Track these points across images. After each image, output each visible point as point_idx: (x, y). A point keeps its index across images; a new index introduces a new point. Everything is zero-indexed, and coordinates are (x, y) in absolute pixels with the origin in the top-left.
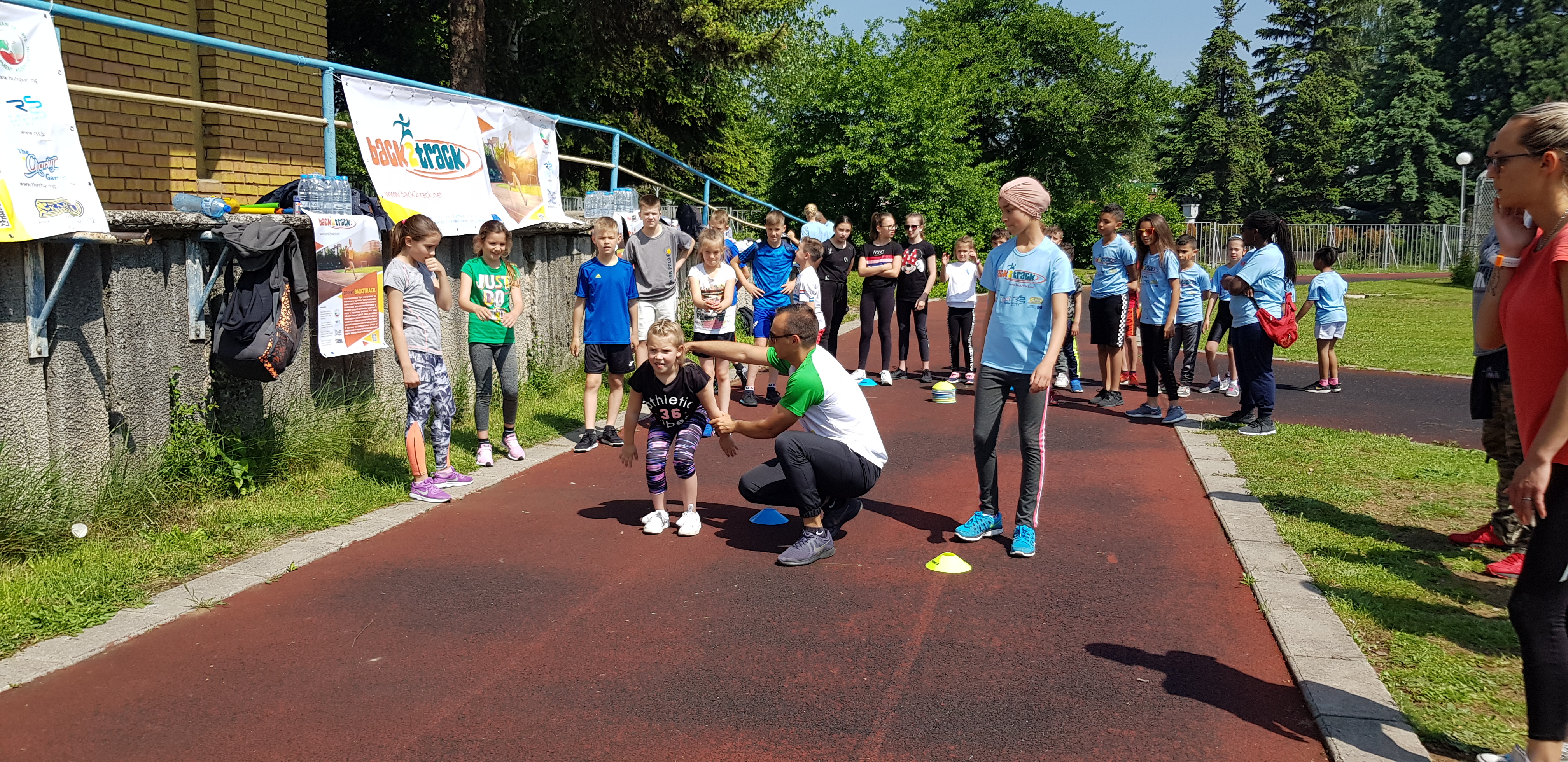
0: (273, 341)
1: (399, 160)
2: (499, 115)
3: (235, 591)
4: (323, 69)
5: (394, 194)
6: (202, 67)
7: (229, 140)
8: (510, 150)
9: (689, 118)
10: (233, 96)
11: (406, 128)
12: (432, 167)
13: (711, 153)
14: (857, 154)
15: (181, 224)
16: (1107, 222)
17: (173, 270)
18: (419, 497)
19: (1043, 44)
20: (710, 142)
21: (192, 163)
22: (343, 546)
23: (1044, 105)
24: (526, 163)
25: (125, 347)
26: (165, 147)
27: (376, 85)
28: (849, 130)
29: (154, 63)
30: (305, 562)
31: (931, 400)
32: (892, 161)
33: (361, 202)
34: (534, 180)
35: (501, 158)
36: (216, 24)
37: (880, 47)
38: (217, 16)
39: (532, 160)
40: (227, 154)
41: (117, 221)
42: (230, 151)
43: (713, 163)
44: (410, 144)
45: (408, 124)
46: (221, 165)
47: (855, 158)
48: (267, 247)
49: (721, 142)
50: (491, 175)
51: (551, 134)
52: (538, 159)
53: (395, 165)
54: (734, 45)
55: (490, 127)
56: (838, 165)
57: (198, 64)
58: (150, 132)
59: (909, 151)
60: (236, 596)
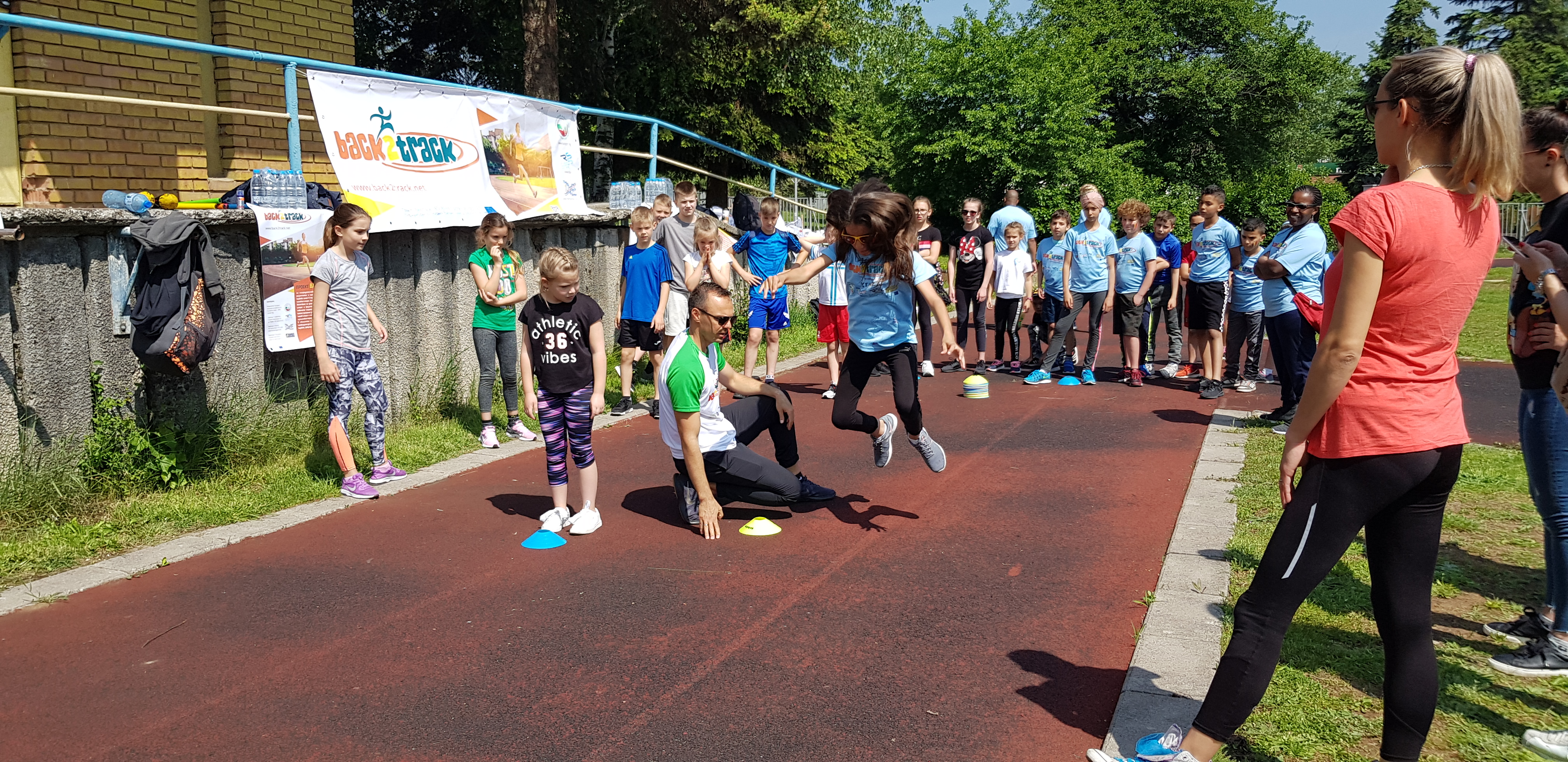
0: (180, 337)
1: (375, 152)
2: (503, 106)
3: (88, 586)
4: (285, 64)
5: (363, 188)
6: (216, 68)
7: (244, 139)
8: (518, 141)
9: (791, 108)
10: (248, 96)
11: (385, 122)
12: (416, 160)
13: (816, 143)
14: (977, 139)
15: (94, 220)
16: (1208, 204)
17: (92, 266)
18: (348, 493)
19: (1186, 16)
20: (814, 131)
21: (203, 163)
22: (233, 542)
23: (1186, 82)
24: (537, 155)
25: (35, 343)
26: (172, 147)
27: (349, 78)
28: (970, 115)
29: (159, 65)
30: (181, 558)
31: (962, 396)
32: (1016, 145)
33: (319, 196)
34: (547, 170)
35: (506, 150)
36: (228, 26)
37: (1005, 27)
38: (229, 17)
39: (545, 152)
40: (242, 152)
41: (15, 218)
42: (245, 150)
43: (816, 153)
44: (390, 138)
45: (389, 117)
46: (235, 164)
47: (974, 144)
48: (170, 241)
49: (829, 132)
50: (489, 167)
51: (573, 127)
52: (553, 150)
53: (369, 158)
54: (776, 27)
55: (492, 119)
56: (959, 152)
57: (213, 66)
58: (155, 132)
59: (1032, 136)
60: (88, 592)
